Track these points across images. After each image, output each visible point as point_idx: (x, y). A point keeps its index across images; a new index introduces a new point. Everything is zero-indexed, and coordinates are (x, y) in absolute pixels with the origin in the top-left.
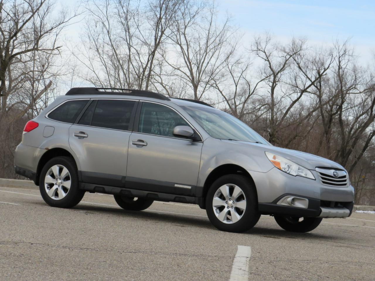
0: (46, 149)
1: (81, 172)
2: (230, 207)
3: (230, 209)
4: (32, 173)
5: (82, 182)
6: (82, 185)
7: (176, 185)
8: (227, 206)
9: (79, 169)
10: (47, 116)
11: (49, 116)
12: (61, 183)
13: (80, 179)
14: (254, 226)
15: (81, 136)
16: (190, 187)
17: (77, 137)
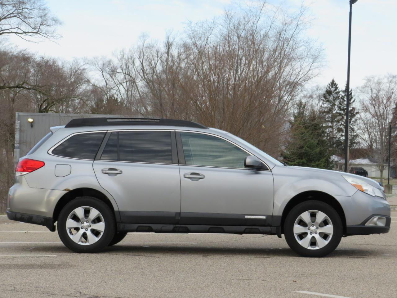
0: (65, 190)
1: (119, 212)
2: (314, 233)
3: (314, 235)
4: (43, 218)
5: (121, 222)
6: (121, 226)
7: (247, 217)
8: (310, 232)
9: (116, 209)
10: (50, 152)
11: (53, 152)
12: (90, 226)
13: (118, 220)
14: (336, 249)
15: (112, 173)
16: (264, 217)
17: (107, 175)
